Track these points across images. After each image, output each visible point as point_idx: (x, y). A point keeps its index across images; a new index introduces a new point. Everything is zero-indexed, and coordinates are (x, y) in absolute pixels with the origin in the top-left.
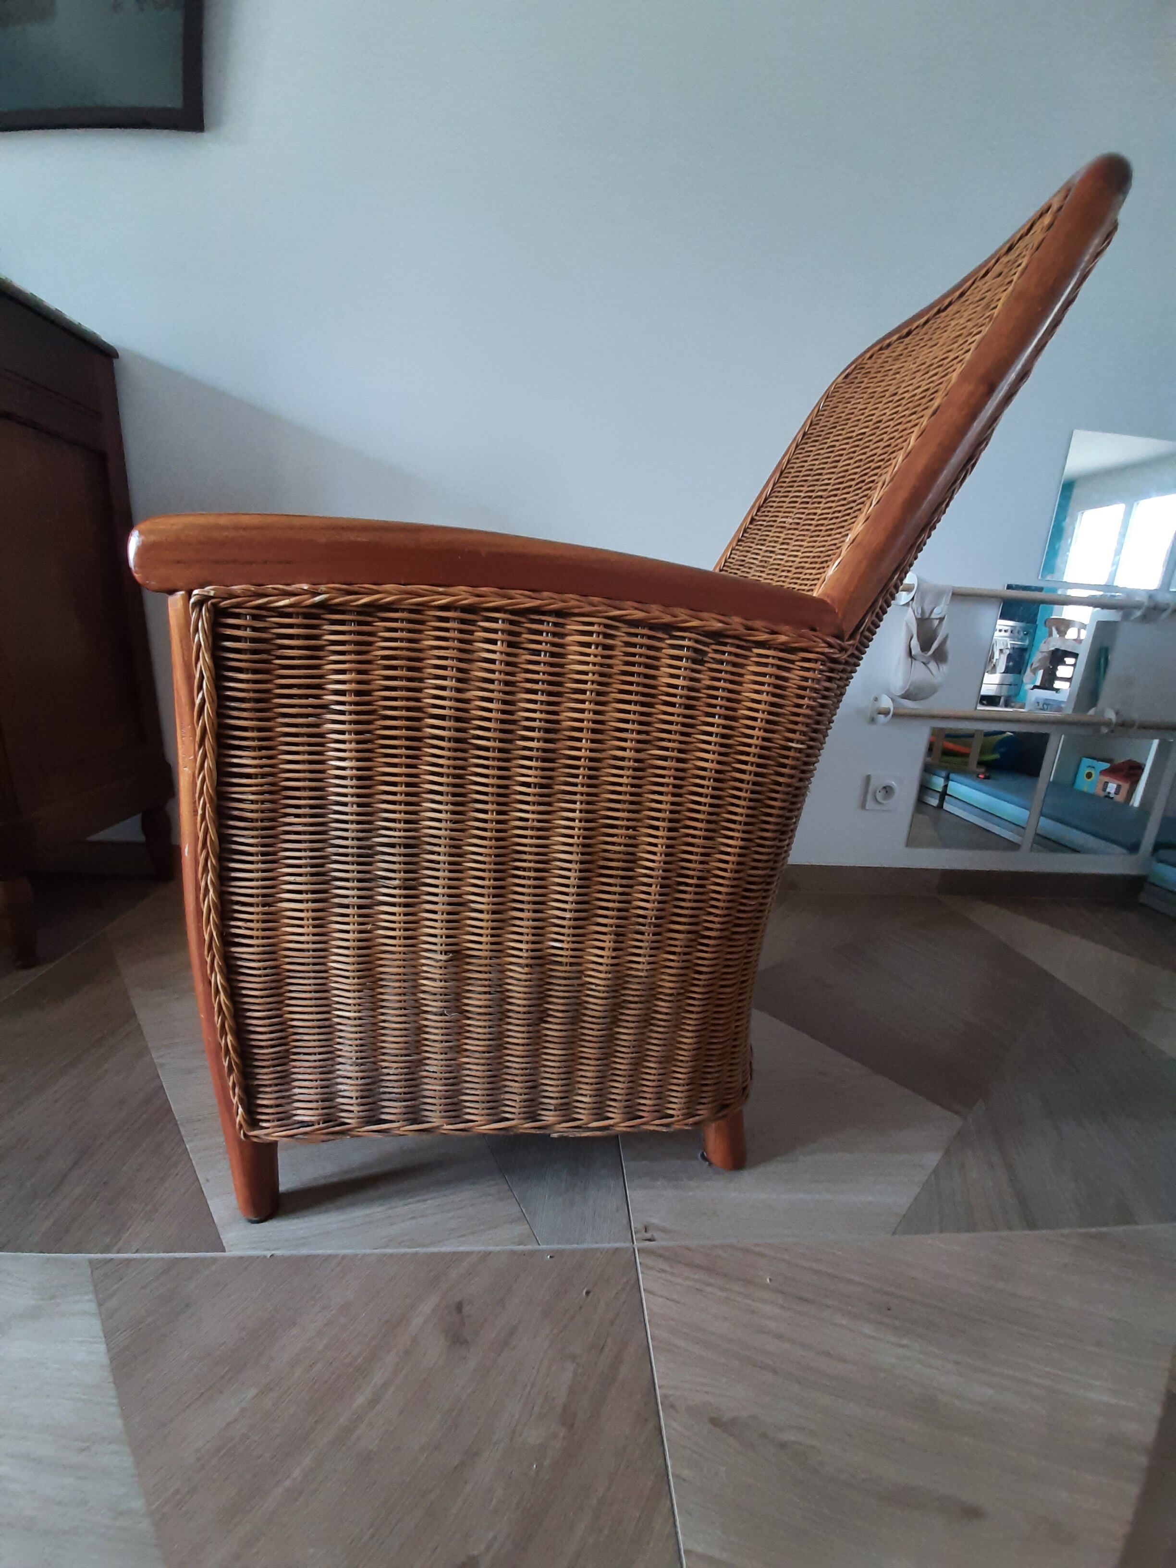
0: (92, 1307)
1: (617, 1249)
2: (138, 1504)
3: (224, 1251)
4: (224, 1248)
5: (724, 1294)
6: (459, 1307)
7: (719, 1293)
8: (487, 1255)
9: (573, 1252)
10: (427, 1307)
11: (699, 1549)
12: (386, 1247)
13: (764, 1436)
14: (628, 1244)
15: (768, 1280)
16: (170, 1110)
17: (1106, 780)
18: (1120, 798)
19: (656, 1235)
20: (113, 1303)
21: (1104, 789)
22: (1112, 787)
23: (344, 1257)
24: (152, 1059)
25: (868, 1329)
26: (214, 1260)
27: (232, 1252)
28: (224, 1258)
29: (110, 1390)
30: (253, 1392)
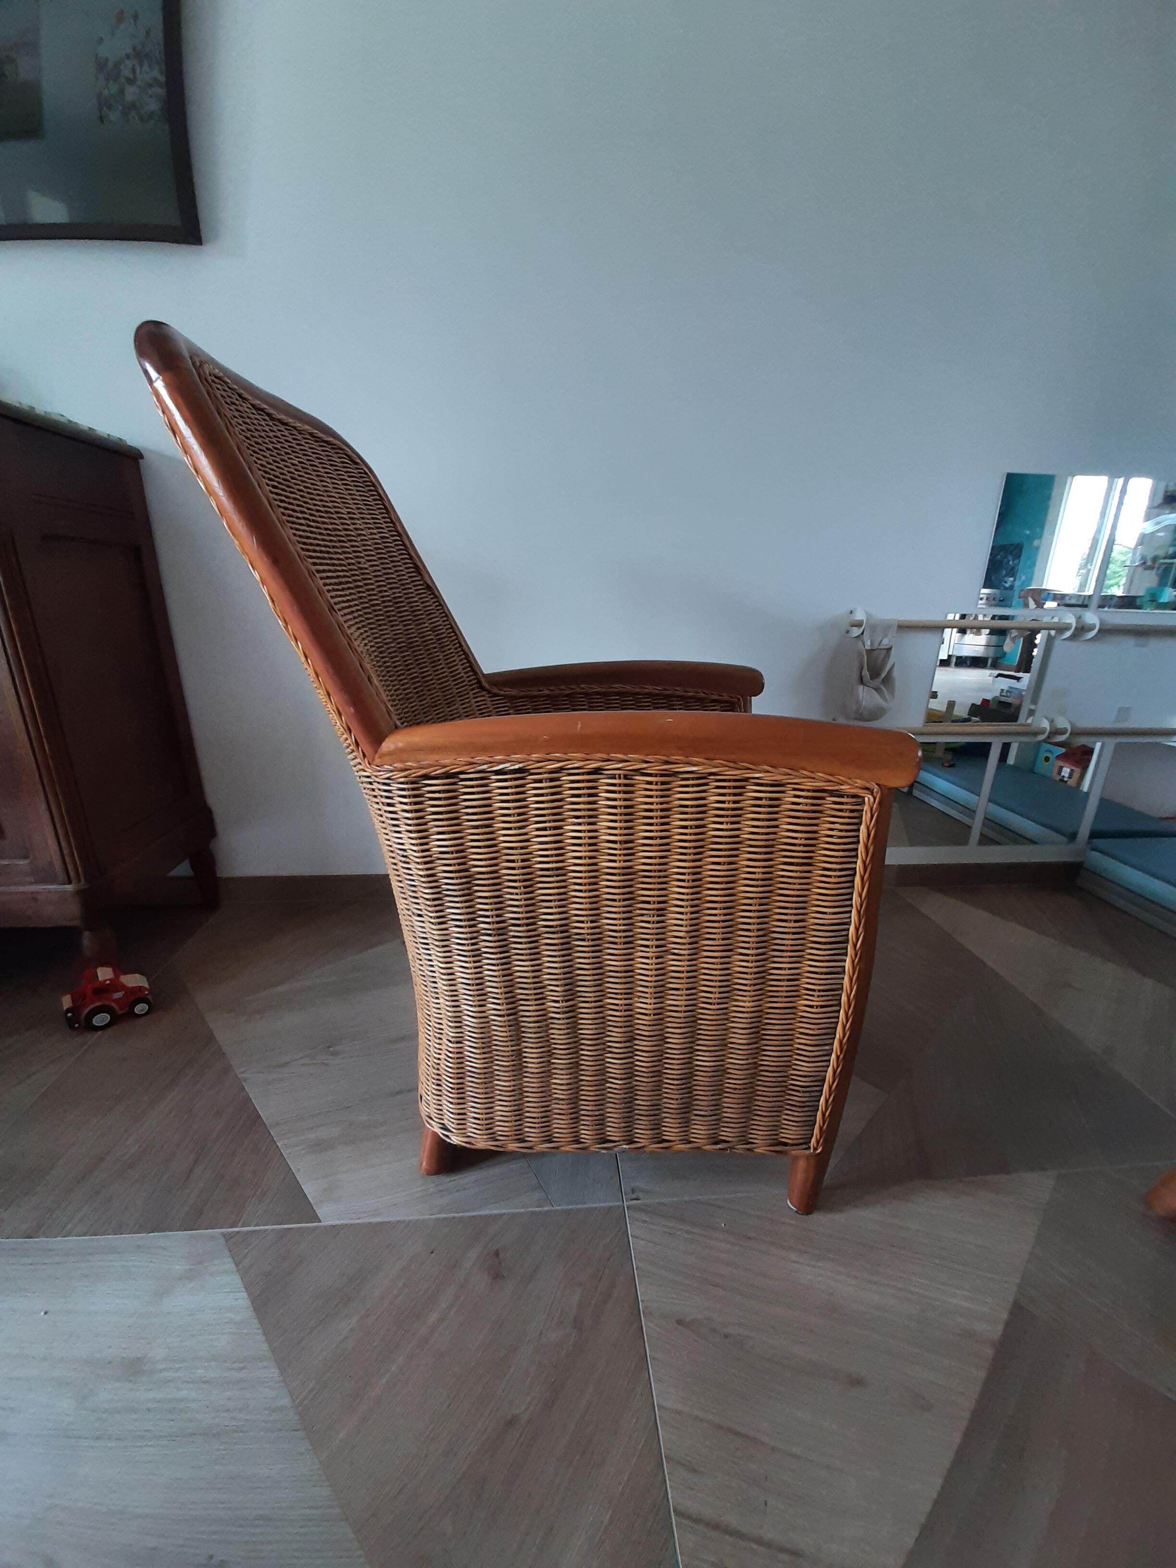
0: (232, 1266)
1: (611, 1207)
2: (286, 1401)
3: (320, 1221)
4: (320, 1219)
5: (690, 1237)
6: (497, 1254)
7: (686, 1236)
8: (514, 1216)
9: (579, 1211)
10: (474, 1253)
11: (668, 1404)
12: (439, 1213)
13: (714, 1331)
14: (620, 1203)
15: (723, 1225)
16: (259, 1116)
17: (1062, 765)
18: (1072, 782)
19: (641, 1195)
20: (245, 1263)
21: (1059, 773)
22: (1066, 772)
23: (410, 1222)
24: (236, 1076)
25: (793, 1256)
26: (315, 1228)
27: (326, 1222)
28: (321, 1227)
29: (255, 1323)
30: (355, 1319)
